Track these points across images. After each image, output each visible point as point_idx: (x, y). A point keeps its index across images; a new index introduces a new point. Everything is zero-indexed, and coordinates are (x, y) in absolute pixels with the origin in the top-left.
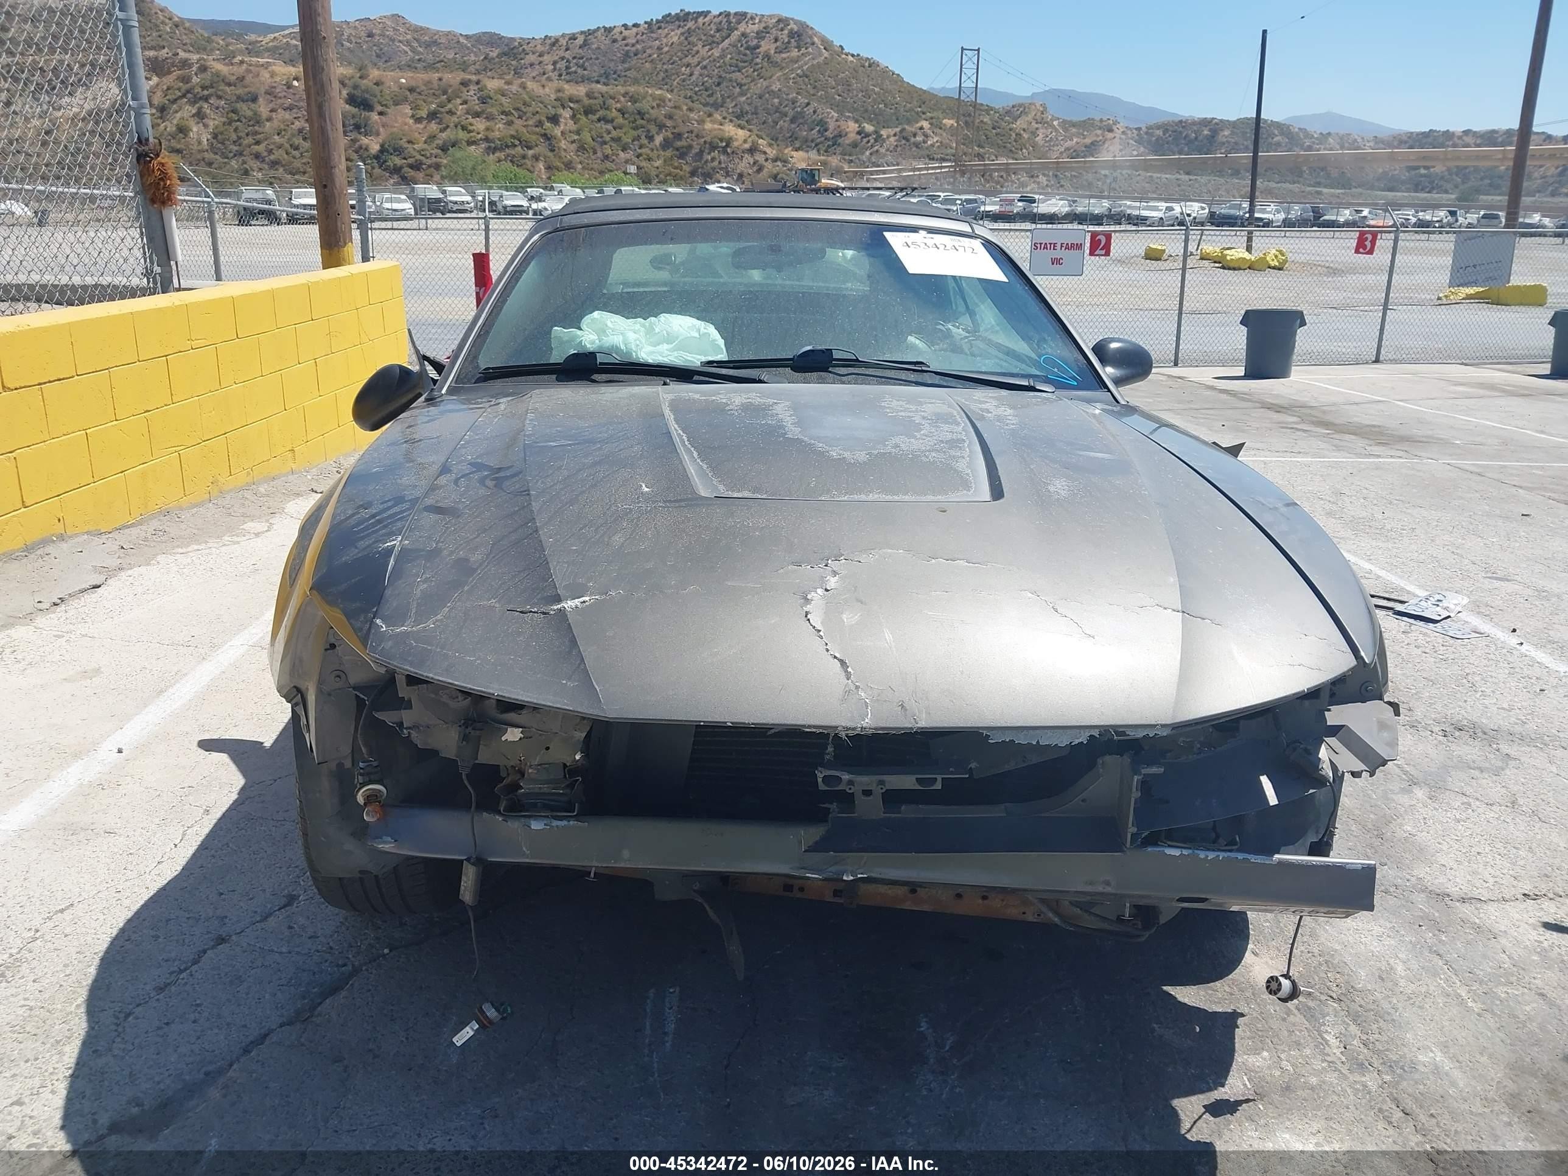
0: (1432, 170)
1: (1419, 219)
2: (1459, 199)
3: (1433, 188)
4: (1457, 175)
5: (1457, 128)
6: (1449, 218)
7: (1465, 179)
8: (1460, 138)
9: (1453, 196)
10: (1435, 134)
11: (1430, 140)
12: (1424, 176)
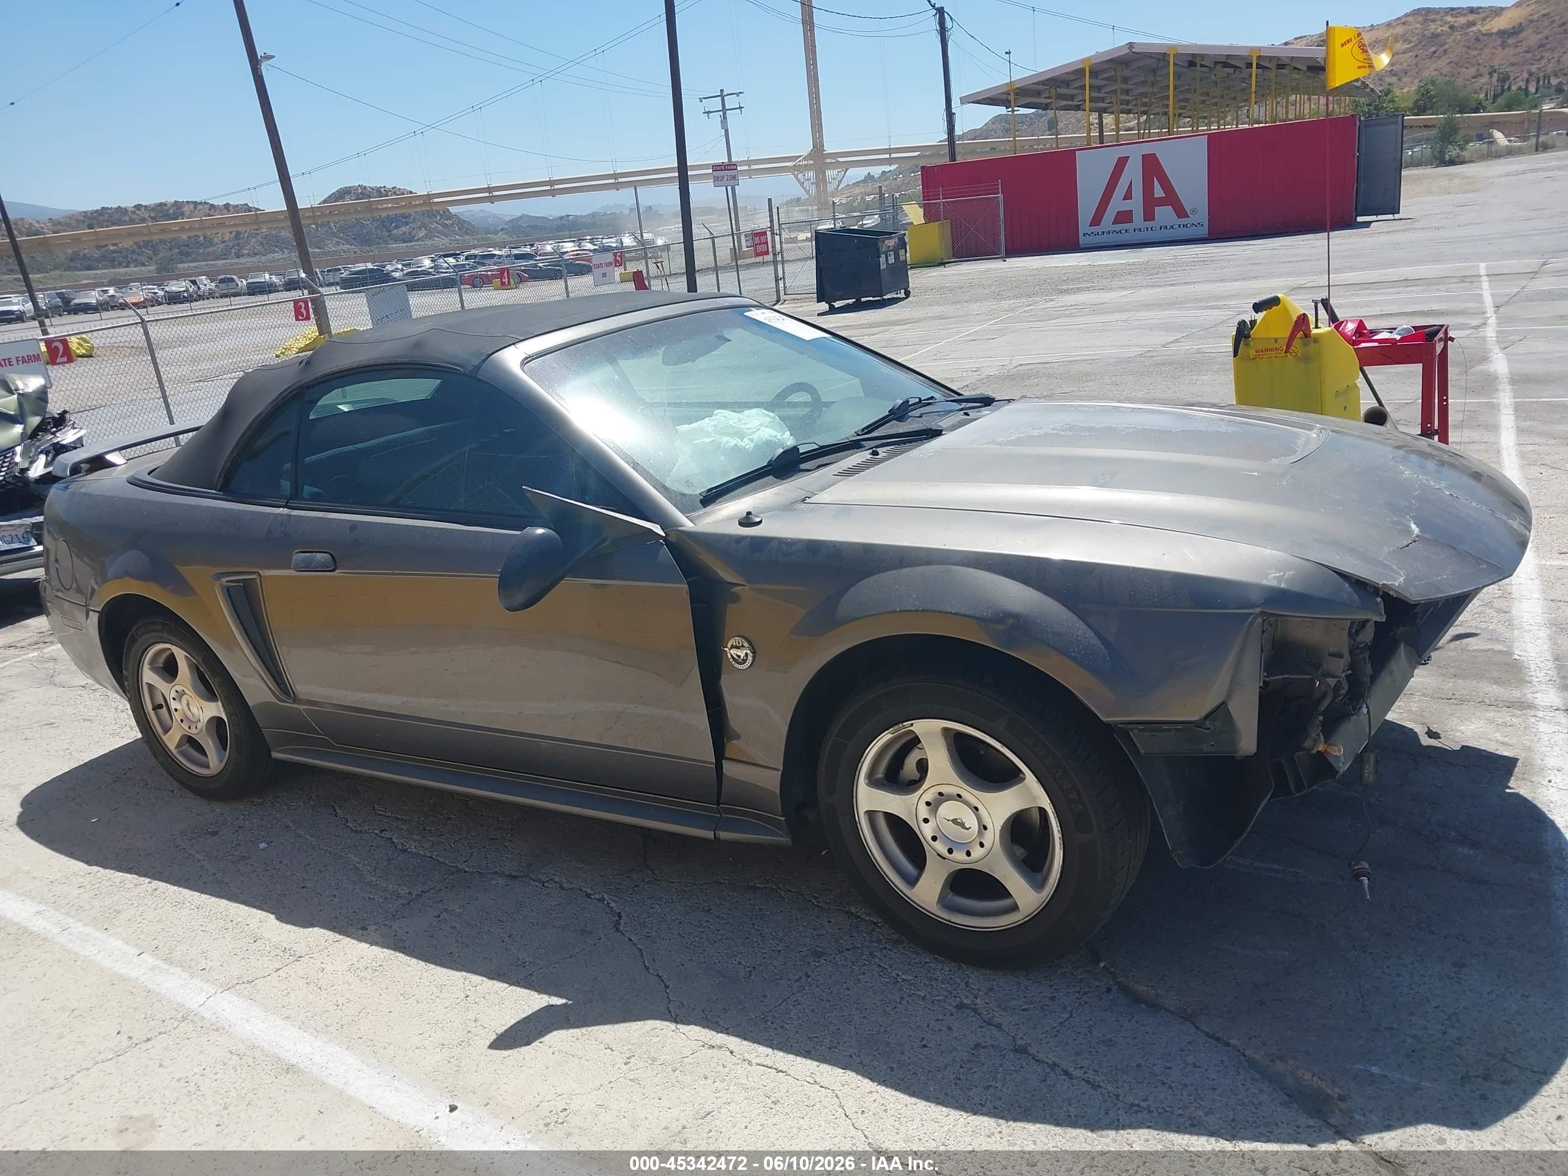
0: (120, 245)
1: (166, 291)
2: (159, 270)
3: (129, 262)
4: (146, 248)
5: (128, 203)
6: (193, 287)
7: (155, 250)
8: (133, 212)
9: (152, 268)
10: (109, 211)
11: (106, 217)
12: (115, 252)
